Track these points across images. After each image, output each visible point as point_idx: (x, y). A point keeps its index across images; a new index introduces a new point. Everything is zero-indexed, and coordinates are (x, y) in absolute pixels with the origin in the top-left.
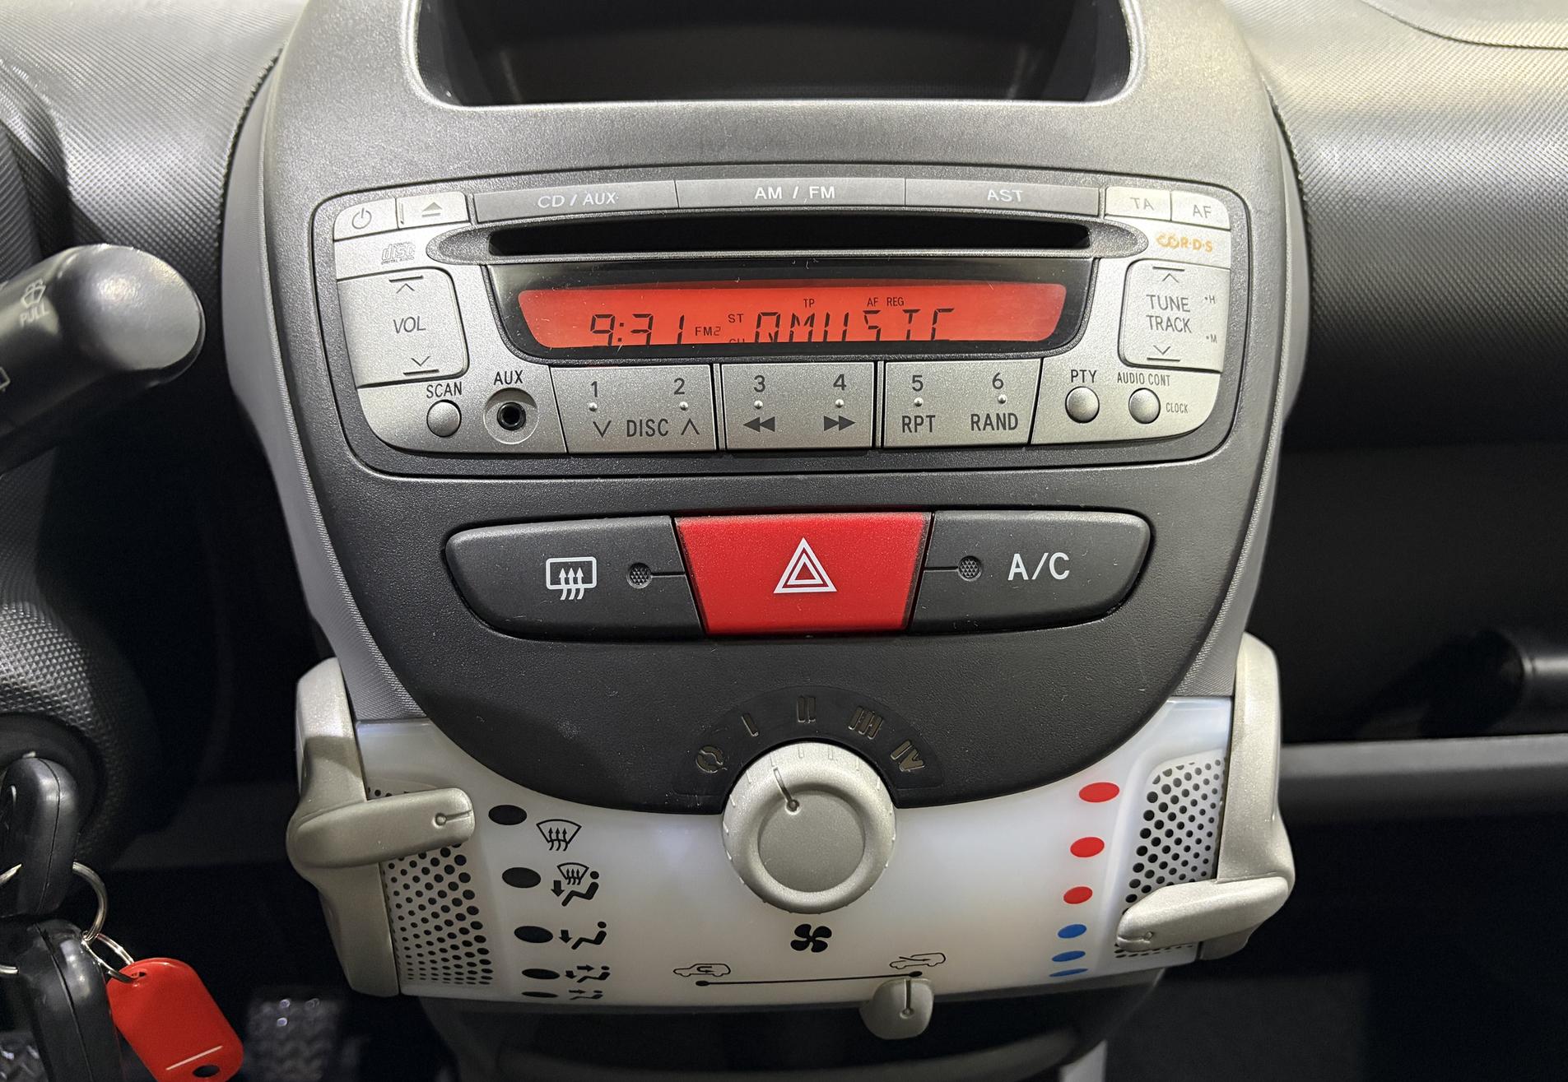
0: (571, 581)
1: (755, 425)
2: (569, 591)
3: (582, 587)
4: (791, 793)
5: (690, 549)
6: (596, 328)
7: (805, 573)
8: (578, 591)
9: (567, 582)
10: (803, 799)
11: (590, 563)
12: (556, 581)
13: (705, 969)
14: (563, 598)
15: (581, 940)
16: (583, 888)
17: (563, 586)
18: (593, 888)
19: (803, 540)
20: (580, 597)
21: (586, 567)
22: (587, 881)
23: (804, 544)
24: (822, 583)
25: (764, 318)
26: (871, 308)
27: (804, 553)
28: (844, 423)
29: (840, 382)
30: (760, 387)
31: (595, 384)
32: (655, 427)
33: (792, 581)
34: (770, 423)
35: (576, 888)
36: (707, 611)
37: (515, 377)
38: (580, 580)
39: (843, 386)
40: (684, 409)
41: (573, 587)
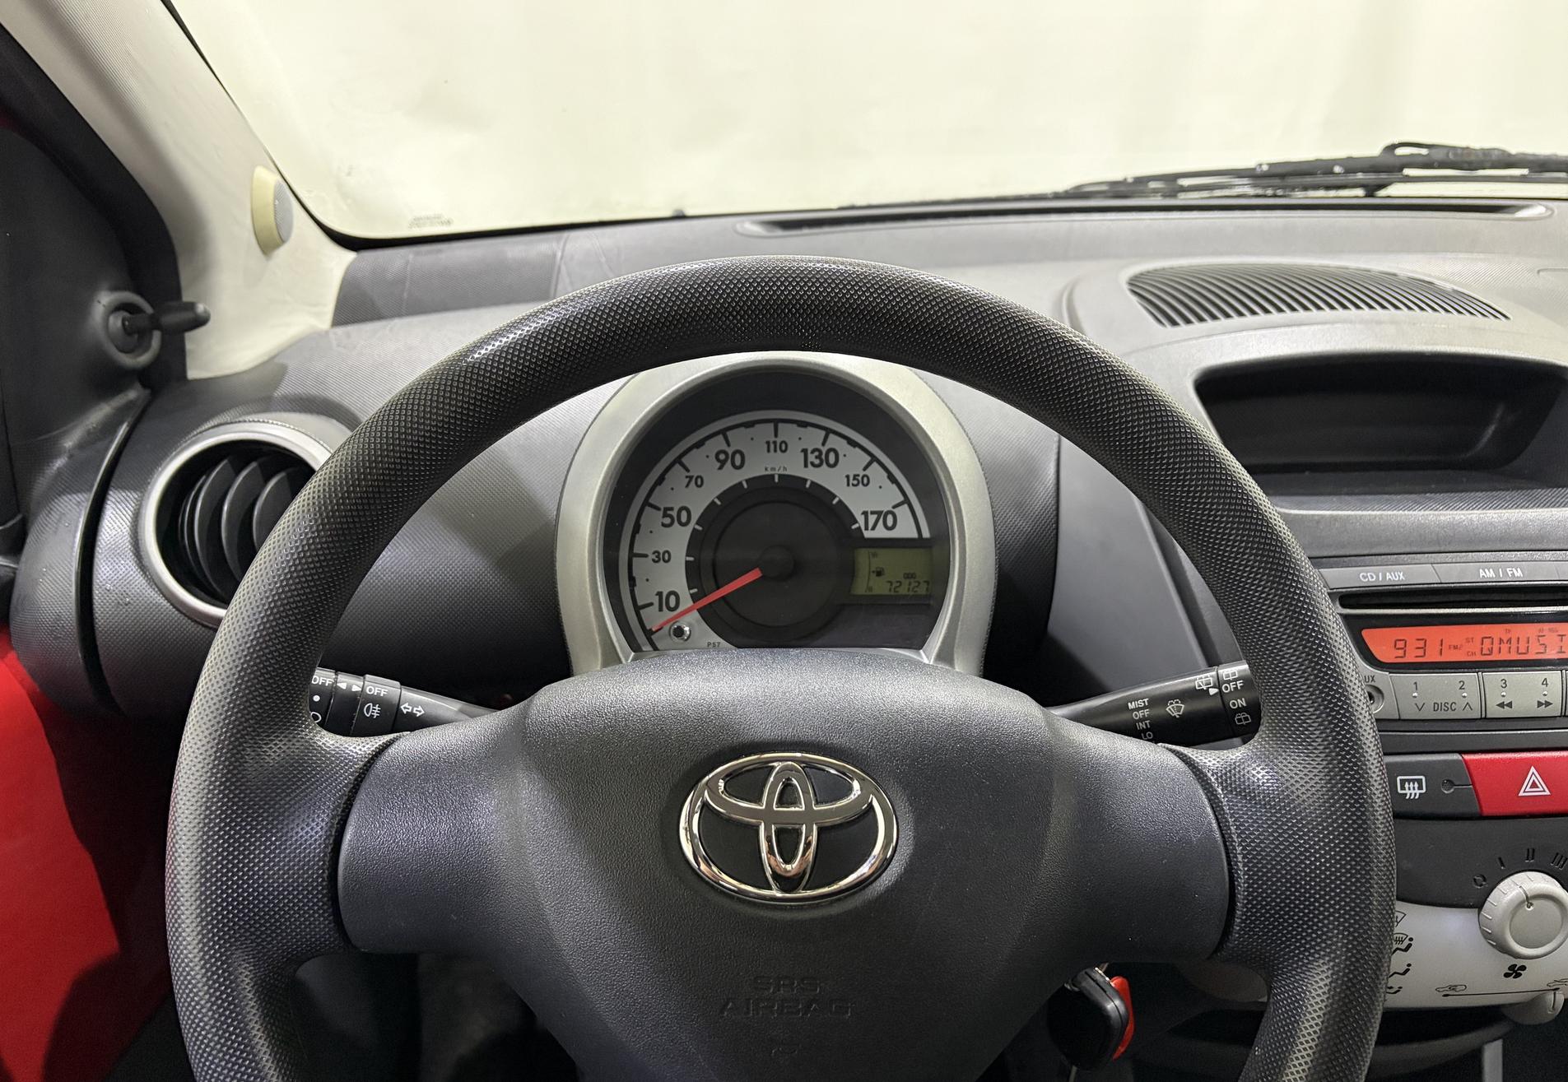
0: (1412, 788)
1: (1502, 705)
2: (1411, 794)
3: (1418, 792)
4: (1529, 900)
5: (1474, 773)
6: (1397, 647)
7: (1534, 785)
8: (1415, 794)
9: (1409, 789)
10: (1535, 902)
11: (1421, 780)
12: (1403, 788)
13: (1453, 988)
14: (1407, 797)
15: (1395, 973)
16: (1403, 946)
17: (1407, 791)
18: (1409, 946)
19: (1533, 768)
20: (1417, 797)
21: (1420, 782)
22: (1407, 942)
23: (1533, 770)
24: (1543, 790)
25: (1485, 640)
26: (1541, 634)
27: (1533, 775)
28: (1548, 704)
29: (1545, 682)
30: (1504, 686)
31: (1416, 683)
32: (1448, 707)
33: (1528, 789)
34: (1510, 705)
35: (1400, 946)
36: (1483, 805)
37: (1371, 679)
38: (1416, 788)
39: (1547, 684)
40: (1464, 697)
41: (1412, 791)
